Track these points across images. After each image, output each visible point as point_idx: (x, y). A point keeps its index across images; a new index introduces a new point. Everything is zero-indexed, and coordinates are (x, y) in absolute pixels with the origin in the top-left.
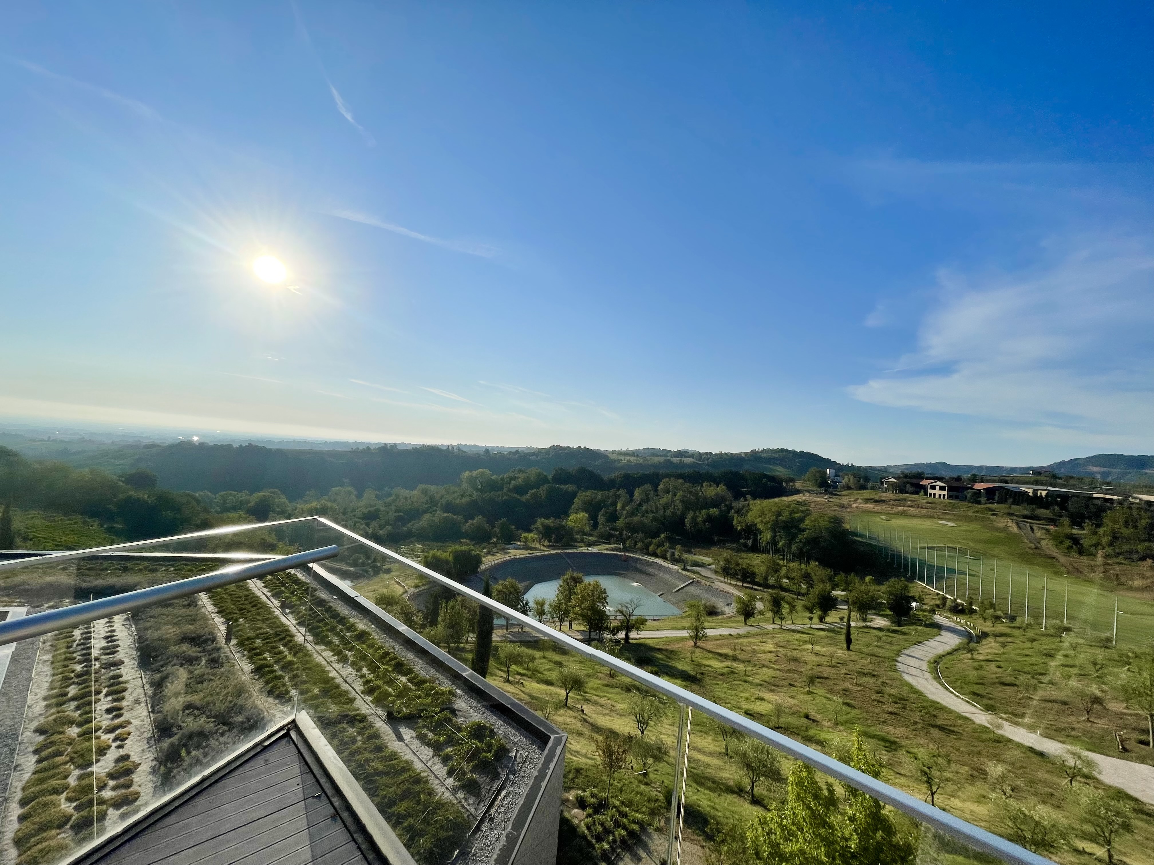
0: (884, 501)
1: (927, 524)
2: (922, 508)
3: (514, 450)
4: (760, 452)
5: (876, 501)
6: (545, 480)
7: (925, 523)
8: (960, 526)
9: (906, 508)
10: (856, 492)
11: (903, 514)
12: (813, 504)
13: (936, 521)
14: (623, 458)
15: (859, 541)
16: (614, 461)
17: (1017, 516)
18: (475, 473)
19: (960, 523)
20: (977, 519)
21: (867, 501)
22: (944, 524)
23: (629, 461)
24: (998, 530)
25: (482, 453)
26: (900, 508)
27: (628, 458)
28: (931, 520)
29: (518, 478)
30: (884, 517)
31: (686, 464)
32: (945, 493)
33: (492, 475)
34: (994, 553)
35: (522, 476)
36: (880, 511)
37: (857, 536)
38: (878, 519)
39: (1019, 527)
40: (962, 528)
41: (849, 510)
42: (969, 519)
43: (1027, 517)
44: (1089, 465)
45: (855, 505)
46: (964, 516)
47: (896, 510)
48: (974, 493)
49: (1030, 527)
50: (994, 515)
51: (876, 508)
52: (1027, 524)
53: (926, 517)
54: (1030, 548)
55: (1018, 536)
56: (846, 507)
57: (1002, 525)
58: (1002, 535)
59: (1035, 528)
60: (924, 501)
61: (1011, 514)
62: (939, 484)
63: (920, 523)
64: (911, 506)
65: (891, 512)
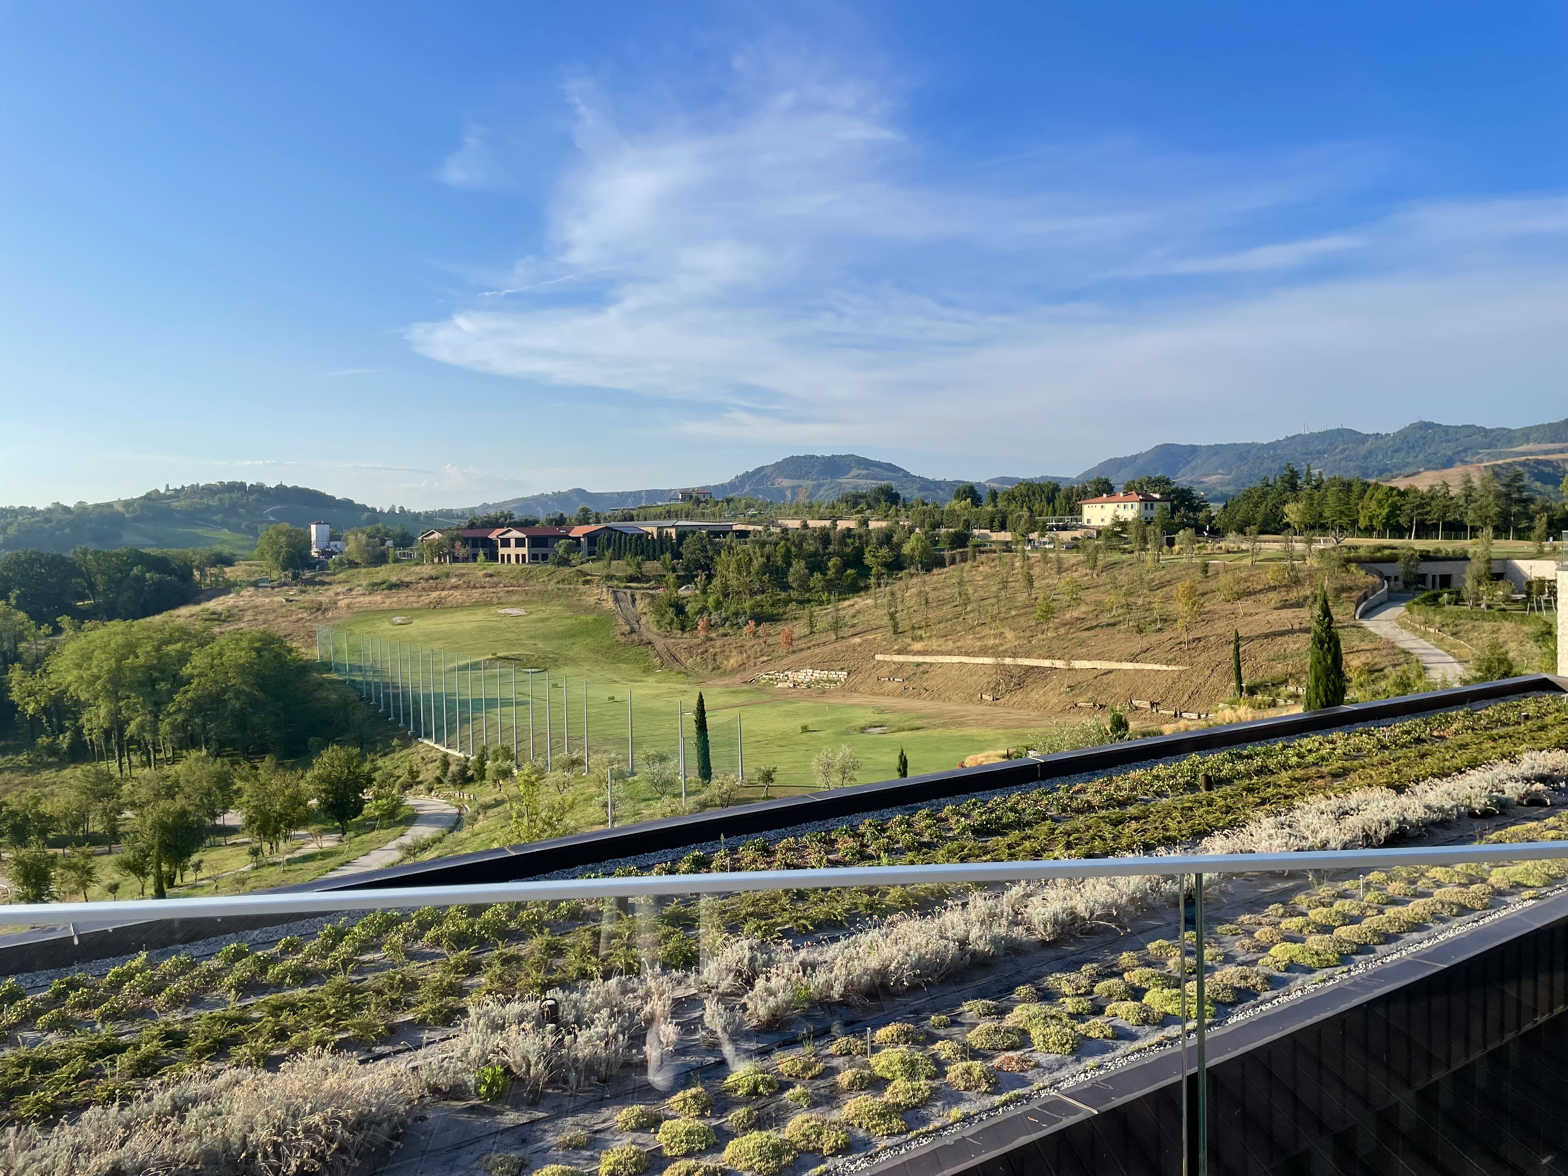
0: (407, 585)
1: (476, 619)
2: (475, 587)
4: (170, 497)
5: (392, 586)
7: (472, 618)
8: (531, 613)
9: (444, 593)
10: (364, 570)
11: (438, 606)
12: (250, 612)
13: (493, 610)
15: (332, 682)
17: (619, 579)
19: (531, 608)
20: (559, 595)
21: (374, 587)
22: (505, 615)
24: (587, 610)
26: (434, 594)
28: (485, 610)
30: (398, 619)
32: (524, 551)
34: (571, 653)
36: (395, 606)
37: (329, 670)
38: (386, 625)
39: (617, 600)
40: (533, 617)
41: (330, 615)
42: (545, 596)
43: (631, 579)
44: (778, 477)
45: (346, 601)
46: (541, 593)
47: (425, 600)
48: (569, 545)
49: (632, 596)
50: (586, 582)
51: (388, 601)
52: (629, 592)
53: (477, 605)
54: (623, 634)
55: (611, 615)
56: (326, 610)
57: (592, 600)
58: (590, 618)
59: (638, 597)
60: (481, 574)
61: (610, 577)
62: (515, 534)
63: (464, 619)
64: (456, 587)
65: (415, 605)
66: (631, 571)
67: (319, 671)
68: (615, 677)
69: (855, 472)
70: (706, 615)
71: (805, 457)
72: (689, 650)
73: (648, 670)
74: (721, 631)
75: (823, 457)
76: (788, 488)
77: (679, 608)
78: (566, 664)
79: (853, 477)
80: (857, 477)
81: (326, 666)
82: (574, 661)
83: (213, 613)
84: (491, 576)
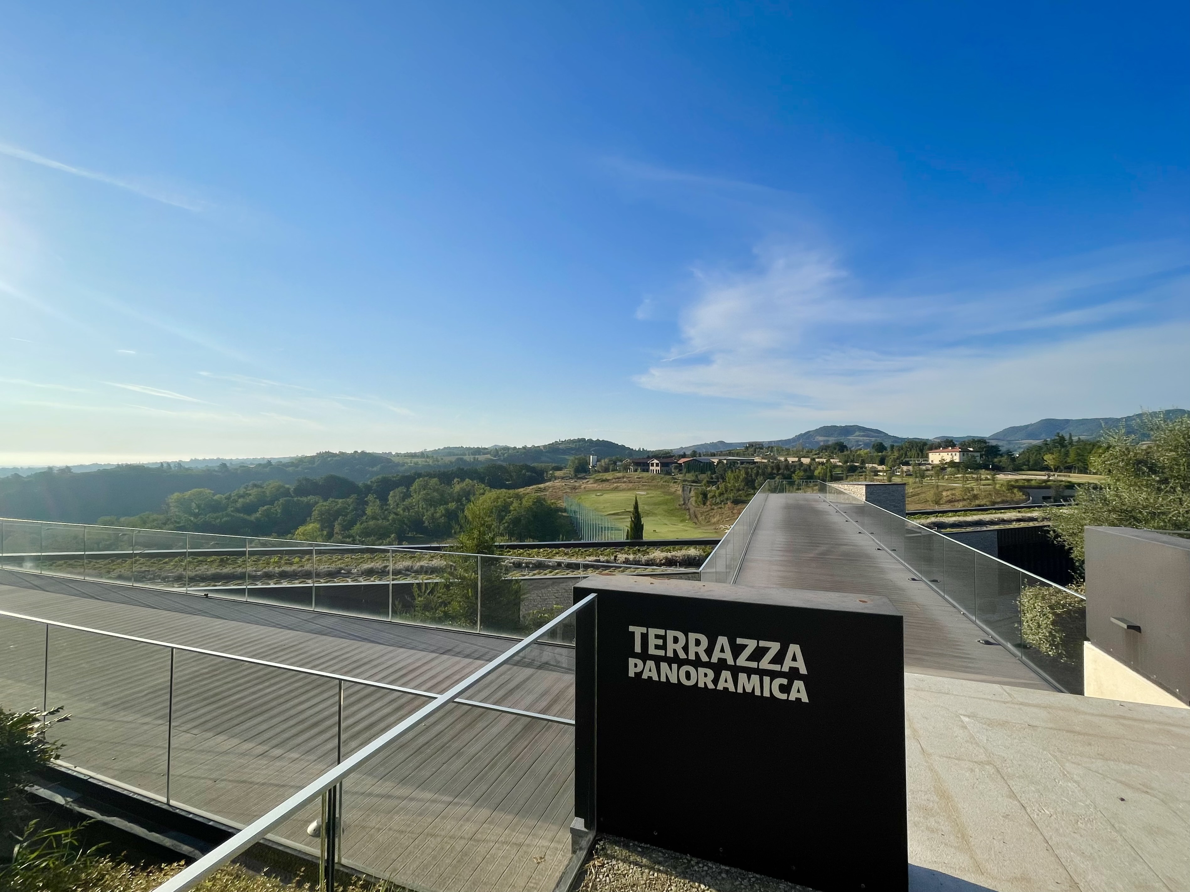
0: (608, 480)
2: (632, 483)
3: (265, 462)
4: (559, 444)
6: (287, 493)
7: (625, 495)
9: (619, 484)
11: (616, 489)
12: (551, 489)
13: (635, 492)
14: (409, 461)
15: (564, 516)
16: (398, 464)
17: (688, 481)
18: (187, 494)
19: (649, 492)
20: (662, 487)
21: (596, 481)
23: (416, 463)
24: (670, 494)
25: (217, 469)
26: (615, 485)
27: (415, 460)
28: (631, 492)
29: (250, 495)
30: (599, 494)
31: (481, 461)
32: (659, 468)
33: (214, 495)
34: (656, 512)
35: (254, 491)
36: (600, 488)
38: (594, 496)
39: (683, 490)
40: (649, 495)
41: (577, 491)
42: (656, 487)
43: (694, 482)
44: (817, 436)
45: (584, 486)
46: (655, 486)
47: (612, 487)
48: (676, 466)
49: (690, 489)
50: (675, 482)
51: (598, 487)
52: (690, 487)
53: (630, 490)
54: (680, 505)
55: (678, 497)
56: (577, 489)
57: (673, 490)
58: (669, 497)
59: (692, 489)
60: (636, 477)
61: (685, 481)
62: (656, 461)
63: (622, 495)
64: (625, 482)
65: (608, 489)
66: (693, 478)
67: (562, 512)
68: (667, 523)
69: (857, 433)
70: (715, 498)
71: (831, 426)
72: (702, 514)
73: (683, 521)
74: (720, 506)
75: (841, 427)
76: (822, 441)
77: (705, 495)
78: (652, 516)
79: (856, 436)
80: (859, 436)
81: (565, 510)
82: (654, 514)
83: (540, 488)
84: (639, 478)
